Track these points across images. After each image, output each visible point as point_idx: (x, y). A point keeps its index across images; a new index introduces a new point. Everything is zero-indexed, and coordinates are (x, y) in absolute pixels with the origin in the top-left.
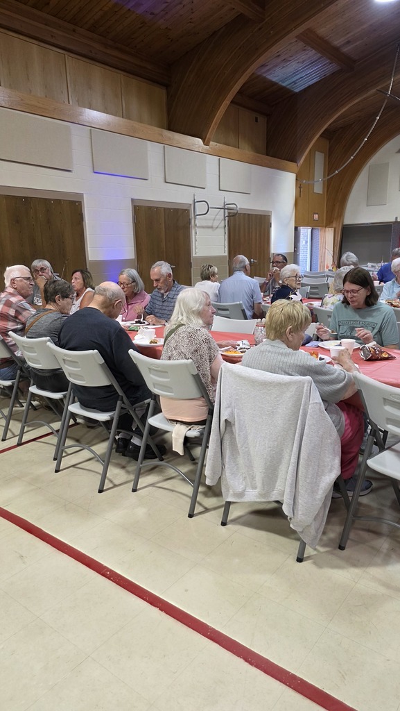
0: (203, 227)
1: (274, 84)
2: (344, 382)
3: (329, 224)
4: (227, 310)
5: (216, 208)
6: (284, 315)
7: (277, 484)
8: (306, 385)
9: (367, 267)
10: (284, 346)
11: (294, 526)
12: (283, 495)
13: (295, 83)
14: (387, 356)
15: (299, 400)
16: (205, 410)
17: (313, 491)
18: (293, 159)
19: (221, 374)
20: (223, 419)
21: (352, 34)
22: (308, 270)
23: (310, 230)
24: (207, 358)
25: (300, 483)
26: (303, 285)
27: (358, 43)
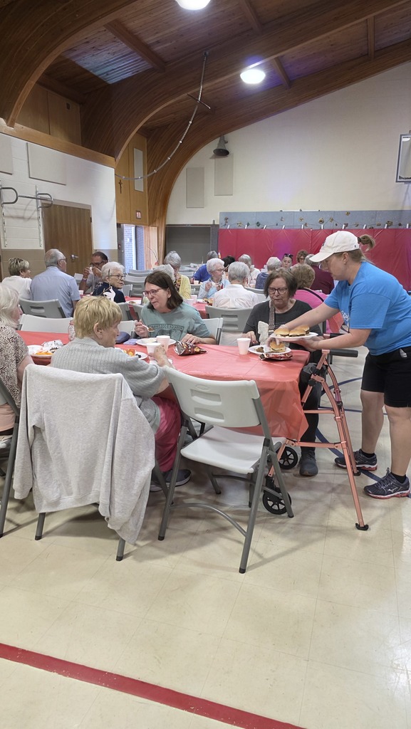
0: (12, 217)
1: (86, 71)
2: (157, 377)
3: (153, 223)
4: (42, 308)
5: (26, 197)
6: (89, 312)
7: (93, 487)
8: (117, 382)
9: (190, 267)
10: (95, 343)
11: (111, 525)
12: (98, 496)
13: (107, 73)
14: (198, 350)
15: (111, 398)
16: (11, 417)
17: (128, 488)
18: (112, 152)
19: (26, 377)
20: (30, 426)
21: (161, 34)
22: (134, 268)
23: (133, 228)
24: (14, 358)
25: (116, 481)
26: (126, 283)
27: (167, 45)
